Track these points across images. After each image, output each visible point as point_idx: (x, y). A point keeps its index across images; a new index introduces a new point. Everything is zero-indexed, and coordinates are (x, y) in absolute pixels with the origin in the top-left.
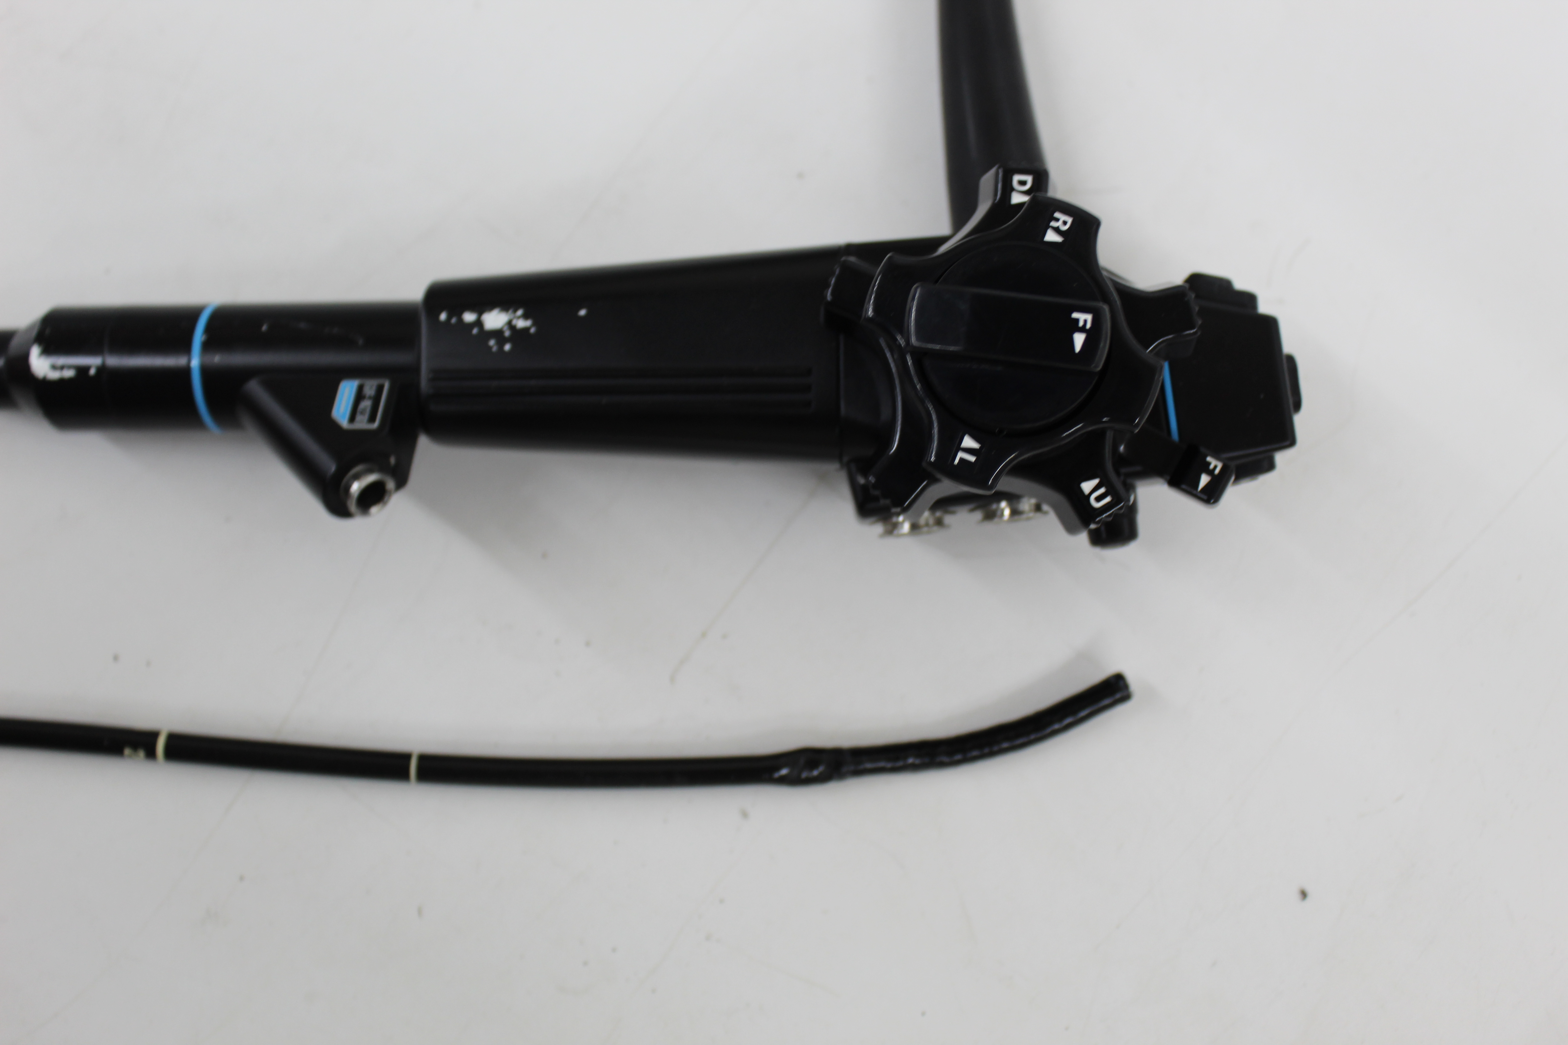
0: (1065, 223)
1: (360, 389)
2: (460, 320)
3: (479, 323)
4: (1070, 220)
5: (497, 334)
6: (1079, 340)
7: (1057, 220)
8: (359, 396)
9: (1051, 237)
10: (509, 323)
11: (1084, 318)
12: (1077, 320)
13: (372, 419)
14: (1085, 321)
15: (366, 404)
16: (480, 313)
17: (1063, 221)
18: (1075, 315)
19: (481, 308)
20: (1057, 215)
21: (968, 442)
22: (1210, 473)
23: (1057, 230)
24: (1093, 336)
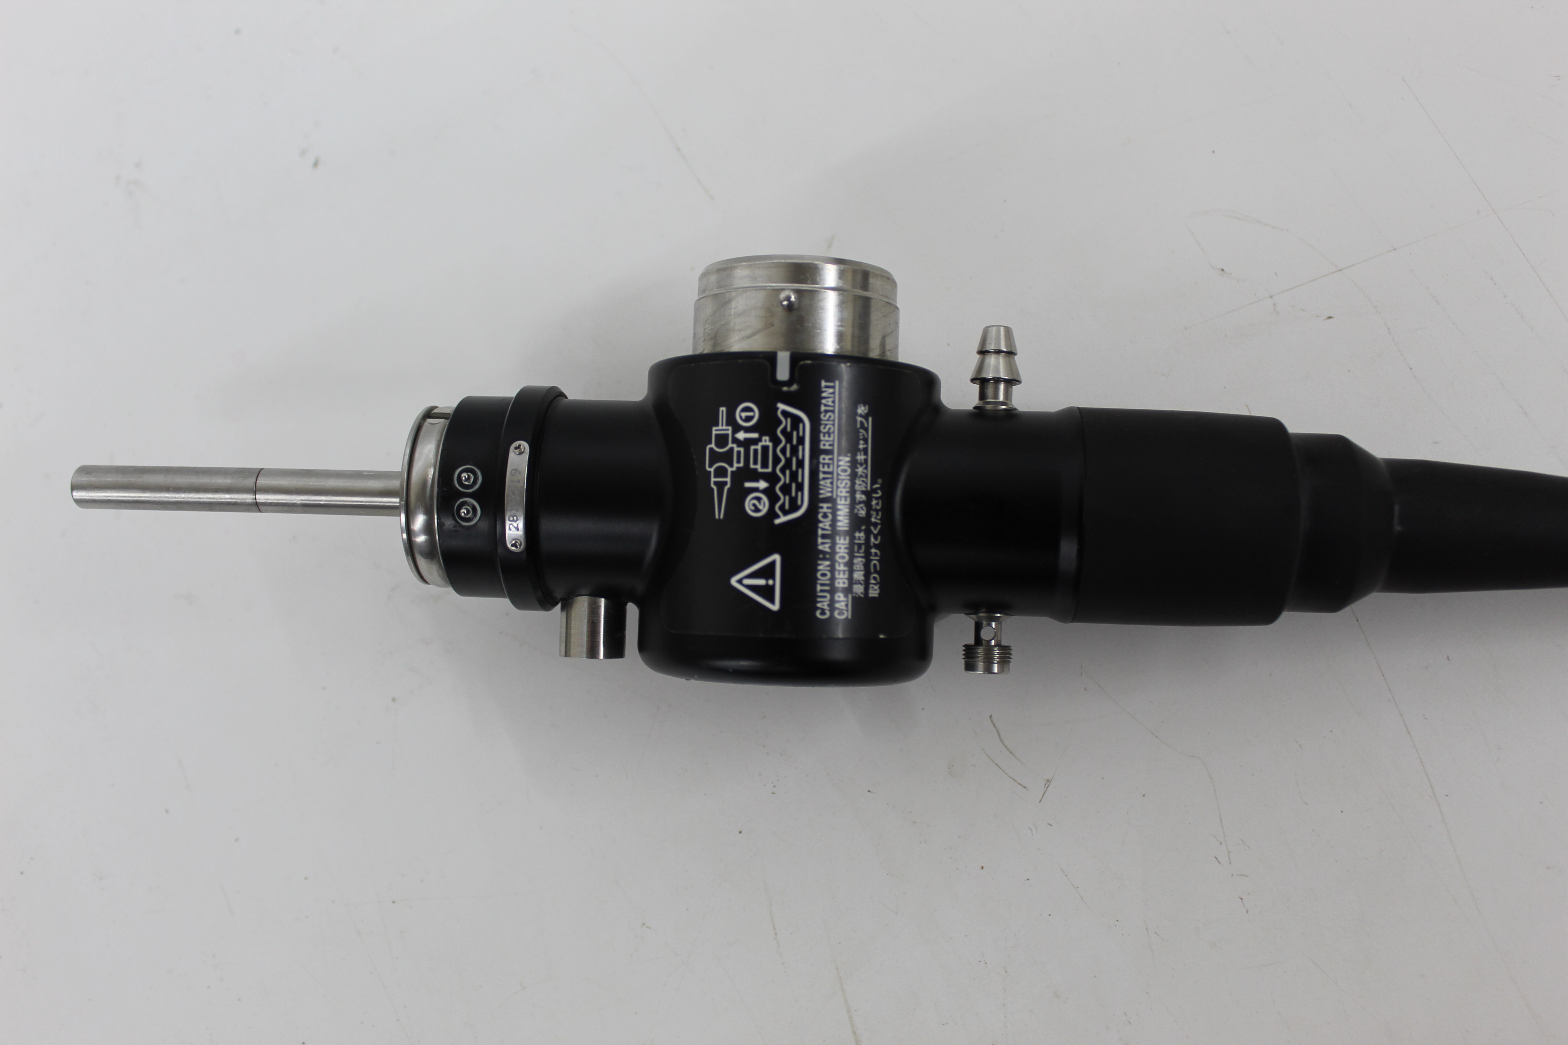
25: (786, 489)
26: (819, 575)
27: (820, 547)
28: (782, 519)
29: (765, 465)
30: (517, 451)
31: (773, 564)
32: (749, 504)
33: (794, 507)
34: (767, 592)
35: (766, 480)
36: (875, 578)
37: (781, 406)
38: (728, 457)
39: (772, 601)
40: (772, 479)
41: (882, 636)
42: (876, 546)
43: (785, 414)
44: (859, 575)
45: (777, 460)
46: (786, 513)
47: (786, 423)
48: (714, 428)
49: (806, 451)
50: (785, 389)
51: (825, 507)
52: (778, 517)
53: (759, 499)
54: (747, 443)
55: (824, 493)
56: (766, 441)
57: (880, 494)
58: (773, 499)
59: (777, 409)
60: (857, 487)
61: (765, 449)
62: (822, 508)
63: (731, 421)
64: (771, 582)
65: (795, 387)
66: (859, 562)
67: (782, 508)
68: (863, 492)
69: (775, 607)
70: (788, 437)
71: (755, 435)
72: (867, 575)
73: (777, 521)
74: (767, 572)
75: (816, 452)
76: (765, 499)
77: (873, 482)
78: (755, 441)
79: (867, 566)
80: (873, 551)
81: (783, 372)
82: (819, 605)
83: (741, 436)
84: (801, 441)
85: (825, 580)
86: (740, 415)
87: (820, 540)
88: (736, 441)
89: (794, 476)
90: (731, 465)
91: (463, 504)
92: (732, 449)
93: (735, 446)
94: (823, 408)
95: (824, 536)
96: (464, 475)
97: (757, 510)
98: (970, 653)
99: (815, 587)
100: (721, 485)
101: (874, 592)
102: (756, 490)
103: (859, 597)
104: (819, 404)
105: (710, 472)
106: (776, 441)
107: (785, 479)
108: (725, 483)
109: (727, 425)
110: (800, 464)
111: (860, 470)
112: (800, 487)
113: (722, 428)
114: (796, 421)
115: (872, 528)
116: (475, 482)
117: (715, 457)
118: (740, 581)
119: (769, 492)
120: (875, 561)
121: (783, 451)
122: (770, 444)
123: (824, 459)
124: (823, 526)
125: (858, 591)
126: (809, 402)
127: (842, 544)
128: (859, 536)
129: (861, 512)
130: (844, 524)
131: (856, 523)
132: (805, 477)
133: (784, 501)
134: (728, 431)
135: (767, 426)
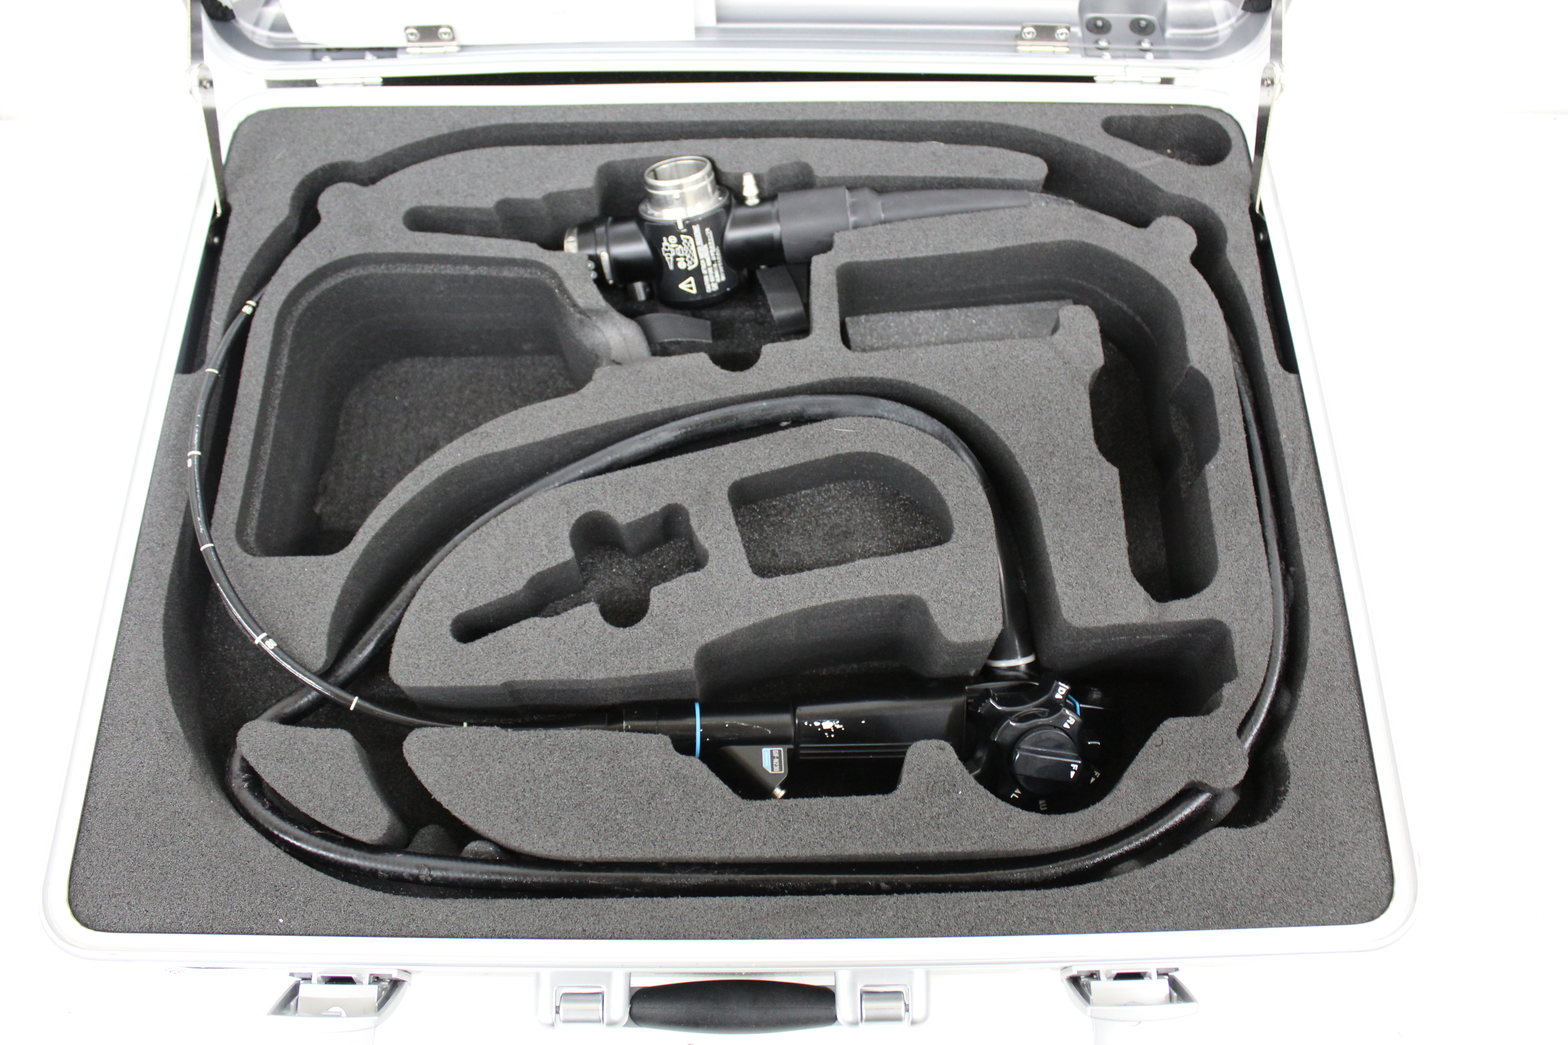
1: (771, 751)
2: (813, 725)
3: (821, 726)
5: (829, 731)
8: (772, 757)
13: (781, 769)
15: (776, 760)
21: (1018, 791)
26: (705, 281)
27: (704, 273)
31: (691, 280)
34: (691, 288)
36: (723, 276)
39: (693, 290)
41: (728, 289)
42: (721, 266)
44: (717, 277)
49: (693, 247)
50: (682, 231)
51: (702, 261)
55: (701, 257)
57: (718, 251)
60: (711, 252)
64: (691, 285)
65: (685, 230)
66: (717, 274)
68: (714, 253)
69: (695, 291)
74: (689, 282)
75: (696, 247)
77: (716, 248)
79: (720, 274)
80: (720, 268)
81: (681, 226)
82: (707, 289)
85: (708, 282)
87: (703, 271)
94: (695, 234)
95: (704, 269)
99: (705, 285)
101: (724, 280)
104: (693, 233)
111: (711, 247)
115: (718, 262)
118: (682, 287)
120: (721, 270)
123: (699, 248)
124: (703, 267)
125: (718, 280)
126: (690, 233)
127: (710, 270)
128: (715, 265)
129: (714, 259)
130: (709, 264)
131: (713, 262)
132: (695, 254)
133: (689, 262)
134: (667, 244)
135: (680, 242)
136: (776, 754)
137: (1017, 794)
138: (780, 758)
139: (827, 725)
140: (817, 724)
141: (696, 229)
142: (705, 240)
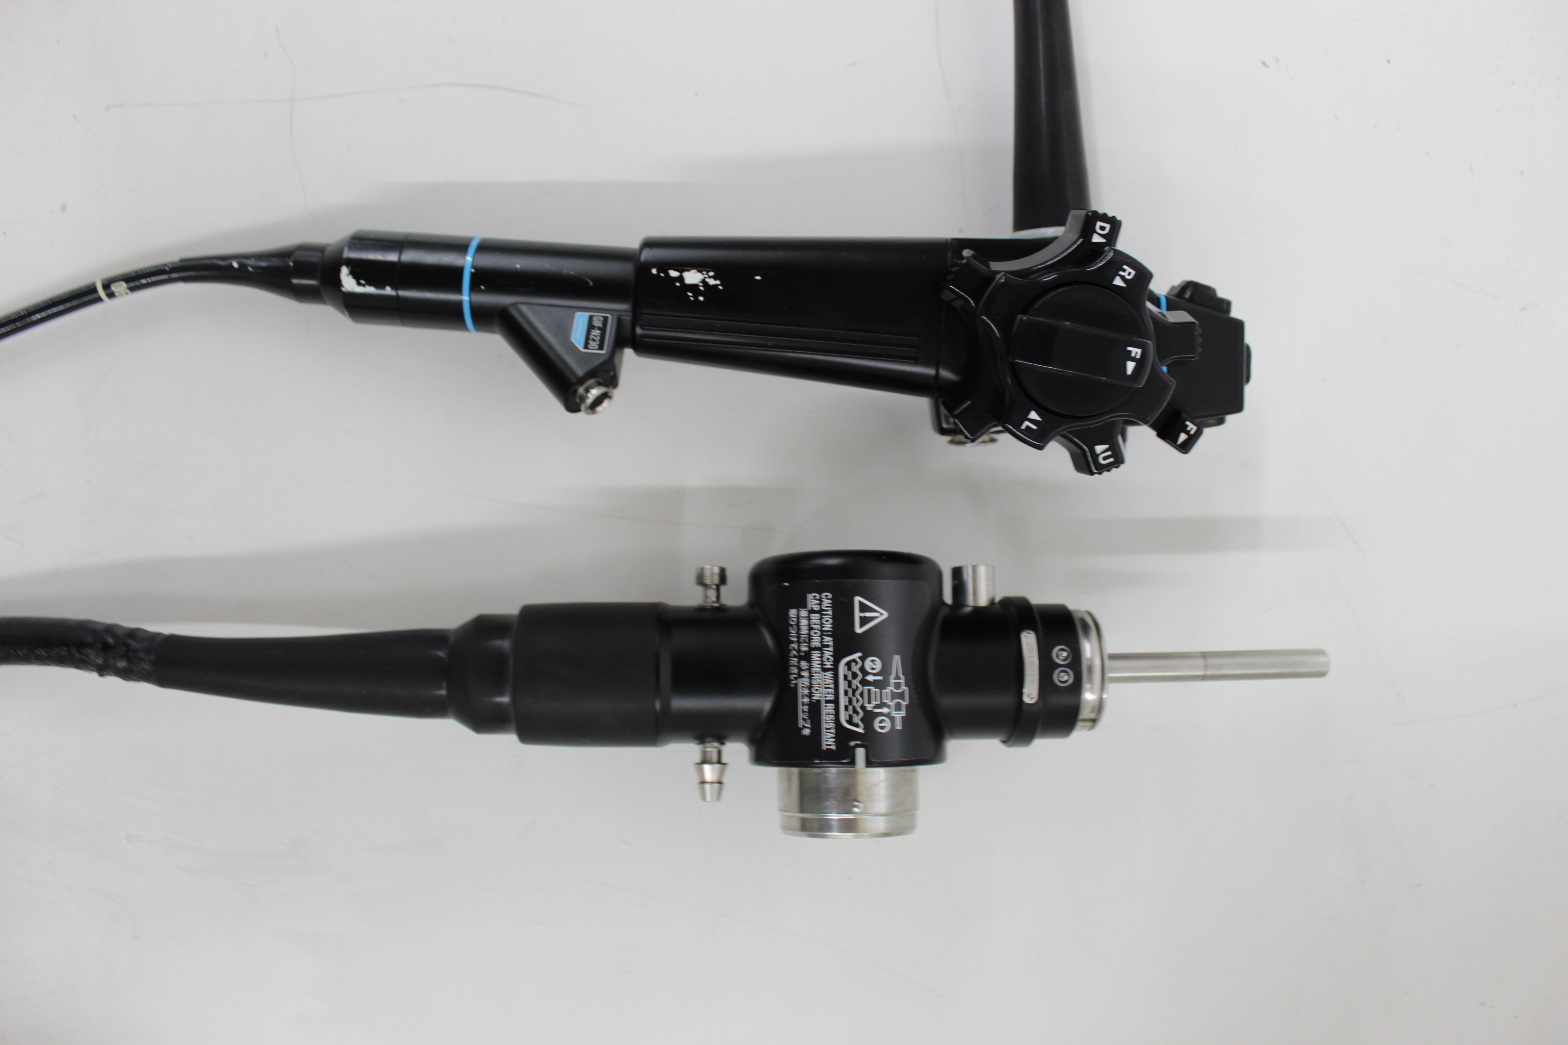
0: (1129, 274)
1: (591, 318)
2: (667, 275)
3: (681, 279)
4: (1133, 272)
5: (694, 288)
6: (1130, 366)
7: (1124, 271)
8: (591, 327)
9: (1118, 282)
10: (704, 281)
11: (1136, 352)
12: (1130, 352)
13: (601, 347)
14: (1136, 353)
15: (596, 333)
16: (681, 271)
17: (1129, 273)
18: (1129, 349)
19: (683, 266)
20: (1125, 267)
21: (1033, 415)
22: (1187, 433)
23: (1123, 278)
24: (1140, 363)
25: (855, 676)
26: (831, 621)
27: (830, 639)
28: (856, 656)
29: (869, 690)
30: (1032, 696)
31: (862, 625)
32: (878, 665)
33: (848, 664)
34: (864, 608)
35: (867, 681)
36: (793, 621)
37: (860, 730)
38: (894, 696)
39: (861, 603)
40: (864, 682)
41: (786, 584)
42: (793, 642)
43: (857, 725)
44: (804, 622)
45: (862, 695)
46: (854, 661)
47: (857, 719)
48: (904, 715)
49: (843, 701)
50: (859, 742)
51: (828, 665)
52: (860, 658)
53: (873, 669)
54: (882, 705)
55: (829, 674)
56: (869, 707)
57: (792, 677)
58: (862, 669)
59: (864, 729)
60: (807, 680)
61: (869, 703)
62: (831, 665)
63: (892, 719)
64: (862, 615)
65: (852, 743)
66: (804, 631)
67: (857, 663)
68: (802, 677)
69: (858, 599)
70: (855, 712)
71: (877, 710)
72: (798, 624)
73: (859, 654)
74: (864, 621)
75: (836, 702)
76: (868, 669)
77: (796, 685)
78: (877, 706)
79: (799, 629)
80: (795, 639)
81: (860, 753)
82: (830, 601)
83: (885, 710)
84: (846, 708)
85: (826, 618)
86: (887, 724)
87: (831, 643)
88: (888, 706)
89: (850, 685)
90: (892, 691)
91: (1064, 660)
92: (892, 700)
93: (890, 704)
94: (833, 731)
95: (828, 646)
96: (1066, 678)
97: (872, 661)
98: (723, 578)
99: (833, 613)
100: (897, 678)
101: (793, 613)
102: (875, 675)
103: (802, 608)
104: (836, 734)
105: (906, 686)
106: (863, 707)
107: (856, 683)
108: (895, 679)
109: (894, 717)
110: (846, 693)
111: (806, 691)
112: (846, 677)
113: (899, 715)
114: (850, 722)
115: (797, 654)
116: (1058, 674)
117: (901, 696)
118: (882, 614)
119: (865, 673)
120: (793, 632)
121: (858, 701)
122: (867, 705)
123: (831, 697)
124: (828, 654)
125: (804, 613)
126: (842, 735)
127: (816, 643)
128: (804, 648)
129: (804, 664)
130: (815, 655)
131: (807, 657)
132: (842, 685)
133: (855, 668)
134: (894, 714)
135: (869, 718)
136: (598, 323)
137: (1033, 421)
138: (603, 330)
139: (692, 277)
140: (674, 274)
141: (828, 741)
142: (815, 708)
